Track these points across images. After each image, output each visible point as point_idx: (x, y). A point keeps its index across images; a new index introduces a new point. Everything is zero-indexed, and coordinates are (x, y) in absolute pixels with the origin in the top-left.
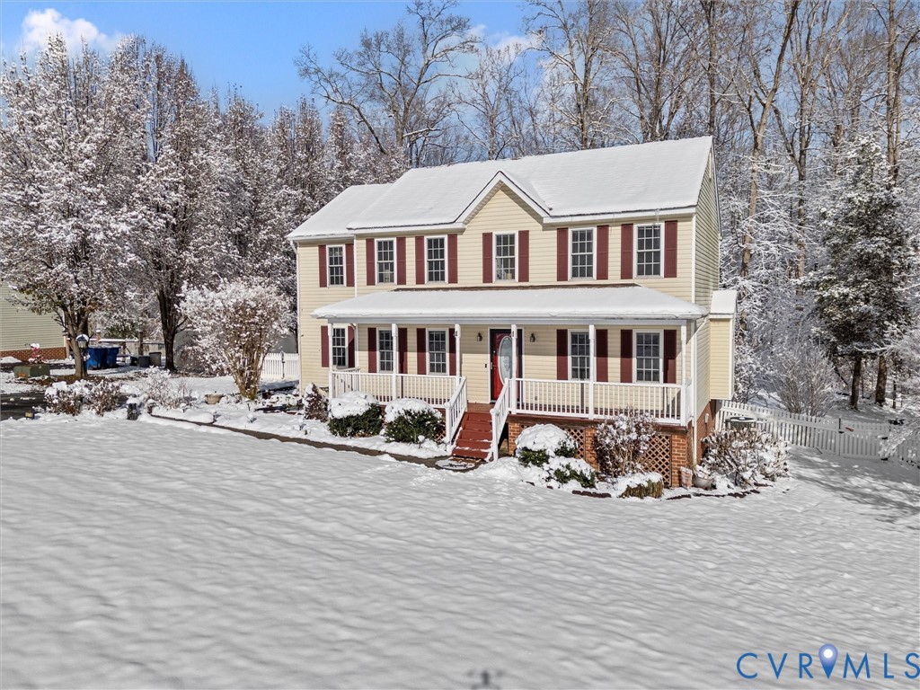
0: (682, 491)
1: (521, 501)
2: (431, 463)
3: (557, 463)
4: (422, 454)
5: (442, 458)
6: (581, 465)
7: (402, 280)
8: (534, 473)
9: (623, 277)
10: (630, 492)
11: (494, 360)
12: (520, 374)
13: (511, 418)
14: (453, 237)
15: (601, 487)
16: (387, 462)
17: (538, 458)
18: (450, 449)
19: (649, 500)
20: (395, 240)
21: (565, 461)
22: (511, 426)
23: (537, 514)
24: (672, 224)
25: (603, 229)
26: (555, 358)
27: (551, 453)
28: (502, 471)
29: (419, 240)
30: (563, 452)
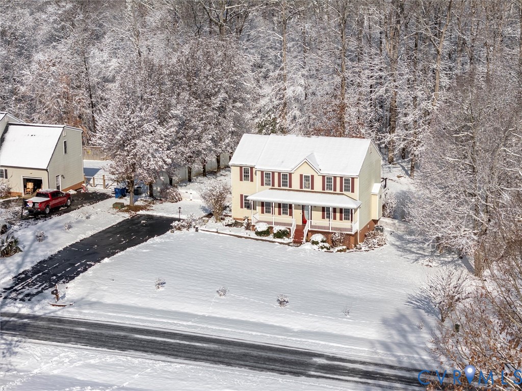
0: (352, 250)
1: (313, 254)
2: (288, 244)
3: (321, 244)
4: (285, 242)
5: (291, 243)
6: (327, 245)
7: (273, 185)
8: (315, 247)
9: (340, 191)
10: (338, 251)
11: (303, 212)
12: (311, 219)
13: (309, 231)
14: (290, 175)
15: (332, 250)
16: (278, 245)
17: (316, 243)
18: (292, 240)
19: (342, 253)
20: (271, 173)
21: (323, 244)
22: (309, 233)
23: (316, 257)
24: (353, 179)
25: (335, 178)
26: (321, 212)
27: (319, 242)
28: (307, 246)
29: (279, 174)
30: (323, 241)
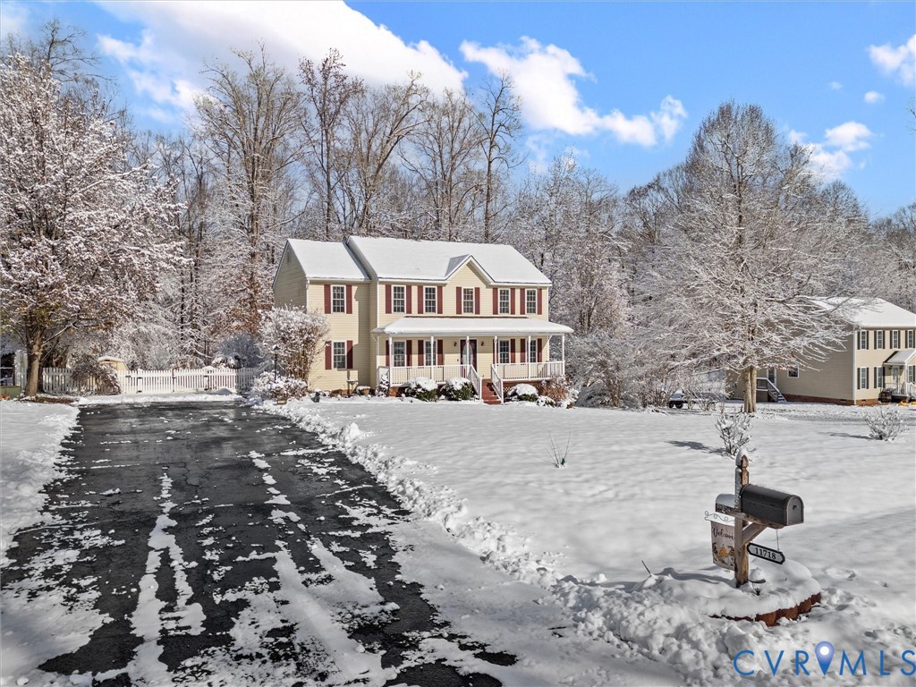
7: (409, 311)
9: (521, 313)
11: (461, 358)
14: (440, 288)
20: (405, 286)
24: (540, 290)
25: (513, 289)
26: (492, 354)
29: (420, 288)
